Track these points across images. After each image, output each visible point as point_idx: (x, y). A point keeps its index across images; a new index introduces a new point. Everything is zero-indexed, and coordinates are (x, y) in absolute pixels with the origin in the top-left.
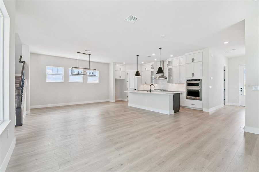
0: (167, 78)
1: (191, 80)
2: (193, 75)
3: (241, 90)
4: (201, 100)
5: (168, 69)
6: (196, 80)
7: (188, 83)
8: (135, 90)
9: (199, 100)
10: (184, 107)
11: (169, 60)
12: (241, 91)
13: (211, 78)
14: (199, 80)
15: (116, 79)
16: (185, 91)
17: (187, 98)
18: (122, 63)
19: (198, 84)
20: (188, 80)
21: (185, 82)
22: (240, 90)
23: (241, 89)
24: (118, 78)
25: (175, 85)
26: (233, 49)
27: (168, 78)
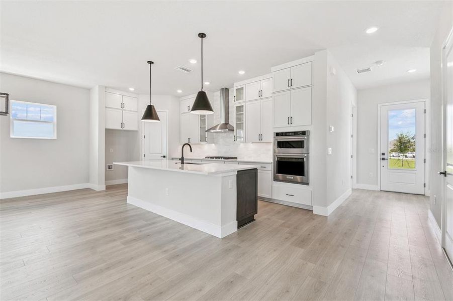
0: (233, 130)
1: (286, 134)
2: (290, 120)
3: (383, 157)
4: (308, 184)
5: (236, 107)
6: (296, 133)
7: (278, 142)
8: (164, 157)
9: (302, 183)
10: (269, 201)
11: (237, 85)
12: (383, 159)
13: (330, 129)
14: (303, 133)
15: (107, 130)
16: (272, 161)
17: (276, 179)
18: (126, 90)
19: (300, 144)
20: (277, 134)
21: (271, 138)
22: (380, 156)
23: (383, 154)
24: (118, 127)
25: (251, 146)
26: (377, 60)
27: (235, 129)
